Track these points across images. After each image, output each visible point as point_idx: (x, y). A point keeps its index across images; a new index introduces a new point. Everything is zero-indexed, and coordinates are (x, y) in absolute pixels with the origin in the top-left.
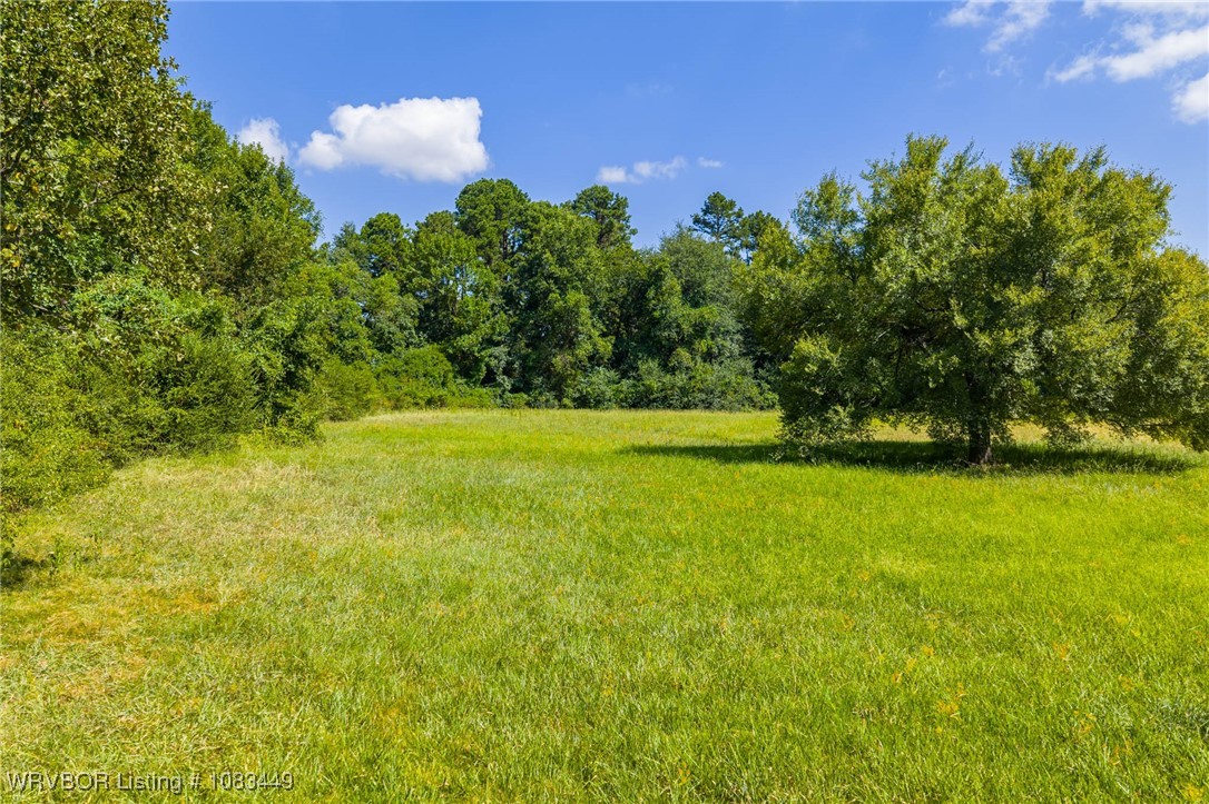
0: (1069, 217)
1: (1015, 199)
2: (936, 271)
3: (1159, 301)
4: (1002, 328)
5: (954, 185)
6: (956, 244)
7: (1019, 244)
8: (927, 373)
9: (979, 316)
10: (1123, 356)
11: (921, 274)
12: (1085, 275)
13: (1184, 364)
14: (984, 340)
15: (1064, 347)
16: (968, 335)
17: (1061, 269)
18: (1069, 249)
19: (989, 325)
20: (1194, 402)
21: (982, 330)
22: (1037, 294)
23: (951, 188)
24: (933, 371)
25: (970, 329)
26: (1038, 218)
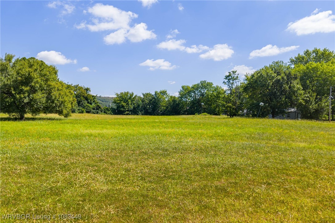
0: (35, 75)
1: (26, 70)
2: (9, 82)
3: (51, 91)
4: (21, 94)
5: (16, 65)
6: (14, 77)
7: (26, 79)
8: (7, 102)
9: (17, 91)
10: (44, 100)
11: (6, 83)
12: (38, 85)
13: (55, 102)
14: (18, 96)
15: (33, 98)
16: (15, 95)
17: (33, 84)
18: (35, 80)
19: (19, 93)
20: (57, 108)
21: (17, 94)
22: (28, 88)
23: (15, 65)
24: (8, 102)
25: (15, 94)
26: (29, 74)
